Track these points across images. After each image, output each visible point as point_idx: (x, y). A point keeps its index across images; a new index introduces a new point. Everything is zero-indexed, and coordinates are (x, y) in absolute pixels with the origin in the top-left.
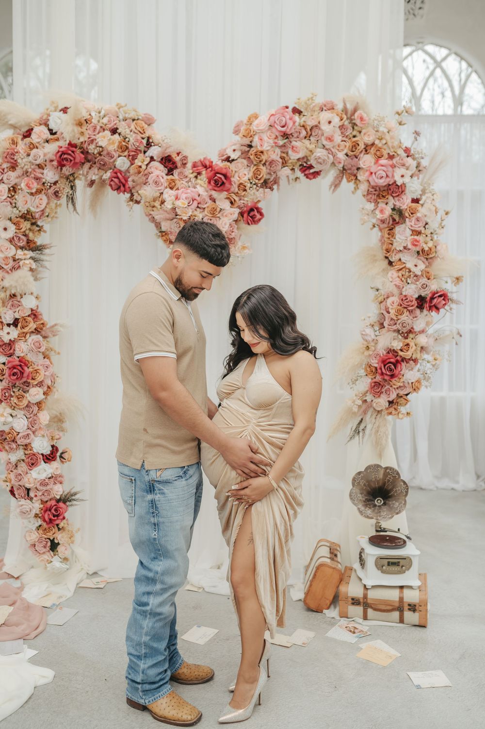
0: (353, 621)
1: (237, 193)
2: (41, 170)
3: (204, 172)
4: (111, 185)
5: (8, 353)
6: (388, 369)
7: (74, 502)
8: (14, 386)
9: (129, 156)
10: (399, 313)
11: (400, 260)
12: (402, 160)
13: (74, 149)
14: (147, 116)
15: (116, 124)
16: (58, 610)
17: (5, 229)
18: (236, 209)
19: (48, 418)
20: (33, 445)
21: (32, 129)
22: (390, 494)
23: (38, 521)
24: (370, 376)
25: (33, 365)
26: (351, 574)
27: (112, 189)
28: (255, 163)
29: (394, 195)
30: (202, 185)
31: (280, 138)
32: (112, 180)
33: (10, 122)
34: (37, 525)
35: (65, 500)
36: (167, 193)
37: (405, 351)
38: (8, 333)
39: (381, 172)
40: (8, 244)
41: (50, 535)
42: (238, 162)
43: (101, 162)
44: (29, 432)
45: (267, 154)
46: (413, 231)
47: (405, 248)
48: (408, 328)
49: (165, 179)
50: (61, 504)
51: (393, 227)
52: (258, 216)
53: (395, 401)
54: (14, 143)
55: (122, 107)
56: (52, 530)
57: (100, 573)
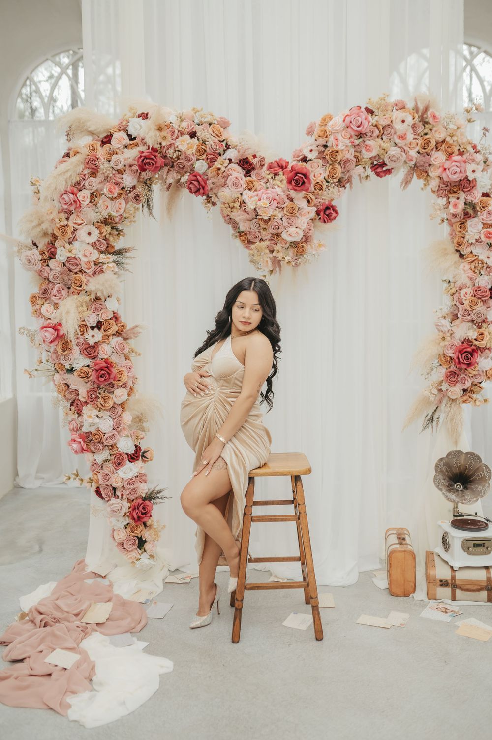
0: (442, 602)
1: (314, 192)
2: (120, 176)
3: (281, 173)
4: (190, 188)
5: (93, 356)
6: (466, 358)
7: (158, 500)
8: (99, 388)
9: (207, 159)
10: (473, 304)
11: (471, 252)
12: (472, 156)
13: (156, 154)
14: (223, 120)
15: (193, 128)
16: (153, 605)
17: (89, 234)
18: (313, 208)
19: (131, 418)
20: (118, 445)
21: (111, 136)
22: (472, 479)
23: (125, 520)
24: (444, 366)
25: (116, 366)
26: (434, 558)
27: (191, 192)
28: (330, 162)
29: (465, 190)
30: (280, 185)
31: (355, 137)
32: (191, 183)
33: (90, 129)
34: (125, 523)
35: (150, 497)
36: (247, 194)
37: (480, 340)
38: (93, 336)
39: (455, 168)
40: (91, 249)
41: (138, 533)
42: (314, 162)
43: (180, 166)
44: (114, 432)
45: (342, 153)
46: (484, 224)
47: (477, 241)
48: (483, 318)
49: (243, 180)
50: (147, 502)
51: (464, 220)
52: (334, 214)
53: (469, 390)
54: (93, 149)
55: (199, 111)
56: (140, 527)
57: (181, 569)
